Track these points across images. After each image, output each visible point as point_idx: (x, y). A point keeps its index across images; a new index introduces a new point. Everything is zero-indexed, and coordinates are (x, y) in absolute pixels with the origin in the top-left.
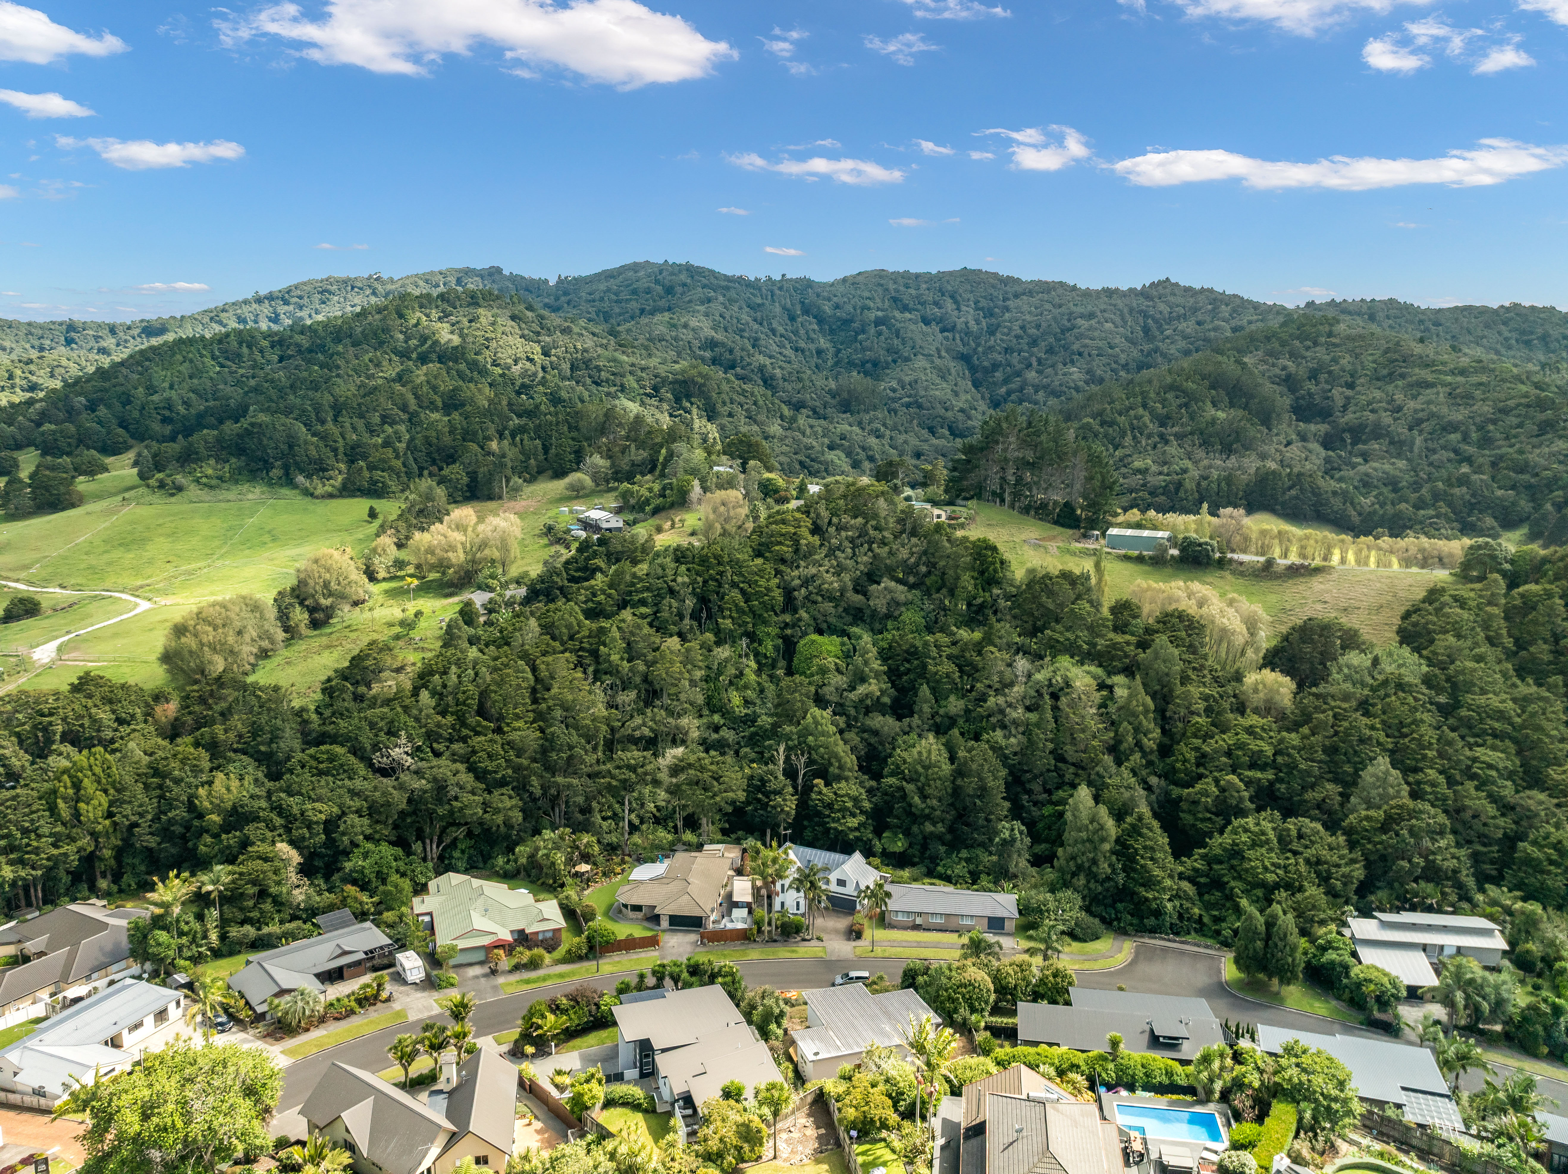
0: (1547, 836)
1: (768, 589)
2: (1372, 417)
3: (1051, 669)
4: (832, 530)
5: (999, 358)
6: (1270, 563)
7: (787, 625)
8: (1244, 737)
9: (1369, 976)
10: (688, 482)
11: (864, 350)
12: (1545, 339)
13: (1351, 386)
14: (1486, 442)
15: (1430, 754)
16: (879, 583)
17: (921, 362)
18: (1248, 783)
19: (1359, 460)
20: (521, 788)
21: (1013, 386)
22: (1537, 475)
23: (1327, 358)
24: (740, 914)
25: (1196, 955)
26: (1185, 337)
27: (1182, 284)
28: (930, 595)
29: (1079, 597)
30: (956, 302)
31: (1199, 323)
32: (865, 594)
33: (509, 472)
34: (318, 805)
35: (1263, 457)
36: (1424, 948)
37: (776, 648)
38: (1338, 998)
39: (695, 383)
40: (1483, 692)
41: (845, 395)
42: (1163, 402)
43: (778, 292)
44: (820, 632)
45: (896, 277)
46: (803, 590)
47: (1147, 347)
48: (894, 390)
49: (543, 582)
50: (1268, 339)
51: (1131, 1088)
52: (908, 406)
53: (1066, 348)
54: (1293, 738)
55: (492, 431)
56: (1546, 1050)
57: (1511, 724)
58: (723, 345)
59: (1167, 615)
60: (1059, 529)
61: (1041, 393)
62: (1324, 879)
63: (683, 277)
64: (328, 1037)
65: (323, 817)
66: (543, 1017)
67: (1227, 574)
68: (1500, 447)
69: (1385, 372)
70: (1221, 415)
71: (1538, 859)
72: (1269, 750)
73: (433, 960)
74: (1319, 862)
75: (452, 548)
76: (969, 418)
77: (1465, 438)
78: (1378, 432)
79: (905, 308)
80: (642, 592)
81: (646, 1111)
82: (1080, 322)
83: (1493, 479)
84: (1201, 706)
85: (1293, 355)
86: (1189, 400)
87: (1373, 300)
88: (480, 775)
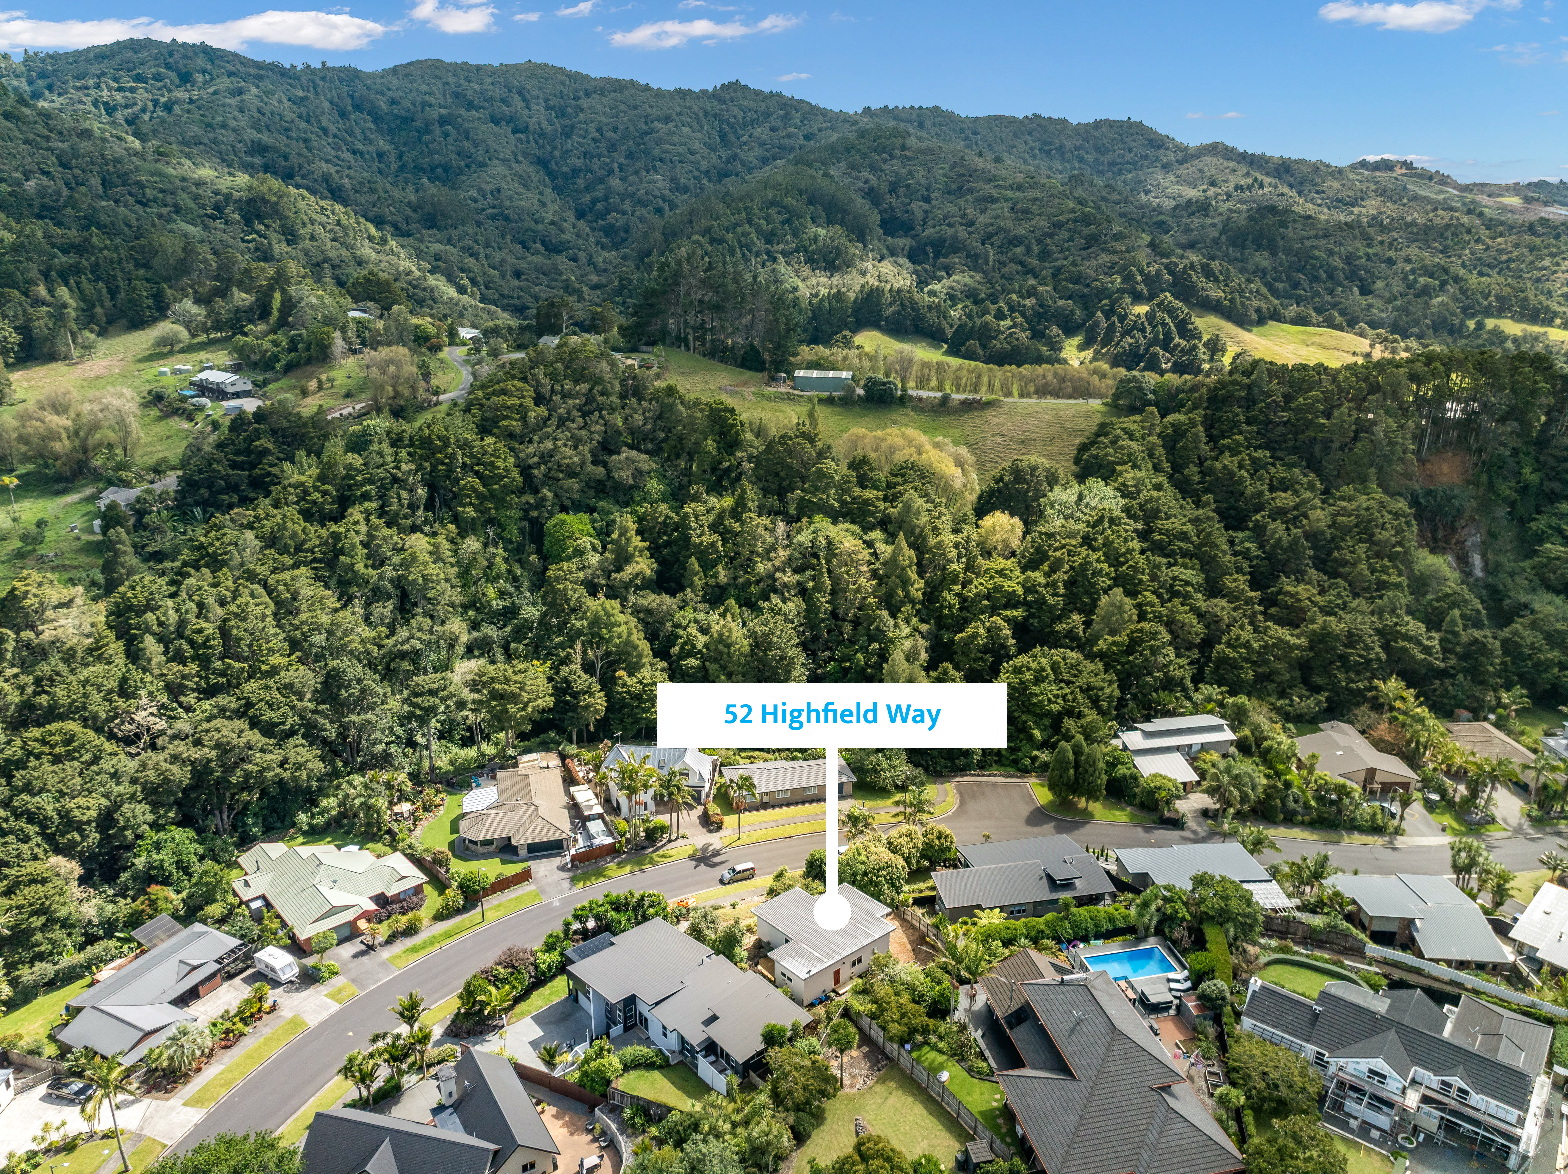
0: (1238, 638)
1: (506, 470)
2: (950, 231)
3: (811, 528)
4: (557, 398)
5: (579, 163)
6: (945, 399)
7: (530, 506)
8: (997, 580)
9: (1158, 784)
10: (328, 334)
11: (431, 153)
12: (1060, 149)
13: (927, 200)
14: (1044, 255)
15: (1145, 578)
16: (619, 454)
17: (497, 169)
18: (1007, 620)
19: (943, 274)
20: (312, 734)
21: (599, 194)
22: (1088, 285)
23: (903, 171)
24: (596, 827)
25: (1004, 785)
26: (761, 144)
27: (752, 87)
28: (670, 461)
29: (821, 455)
30: (524, 99)
31: (773, 129)
32: (605, 465)
33: (73, 326)
34: (80, 800)
35: (863, 273)
36: (1178, 748)
37: (522, 531)
38: (1130, 804)
39: (265, 202)
40: (1168, 517)
41: (429, 208)
42: (767, 219)
43: (321, 83)
44: (567, 511)
45: (456, 69)
46: (543, 467)
47: (725, 154)
48: (475, 201)
49: (200, 472)
50: (848, 150)
51: (1085, 939)
52: (493, 218)
53: (647, 152)
54: (1038, 576)
55: (33, 272)
56: (1281, 817)
57: (1192, 543)
58: (275, 149)
60: (748, 374)
61: (628, 202)
62: (1095, 703)
63: (201, 61)
64: (230, 1070)
65: (93, 813)
66: (484, 991)
67: (909, 411)
68: (1057, 260)
69: (954, 186)
70: (821, 231)
71: (1234, 658)
72: (1020, 590)
73: (298, 948)
74: (1089, 688)
75: (53, 435)
76: (562, 231)
77: (1029, 251)
78: (956, 246)
79: (470, 106)
80: (362, 485)
81: (660, 1068)
82: (657, 125)
83: (1055, 289)
84: (953, 553)
85: (873, 168)
86: (791, 218)
87: (920, 108)
88: (268, 730)
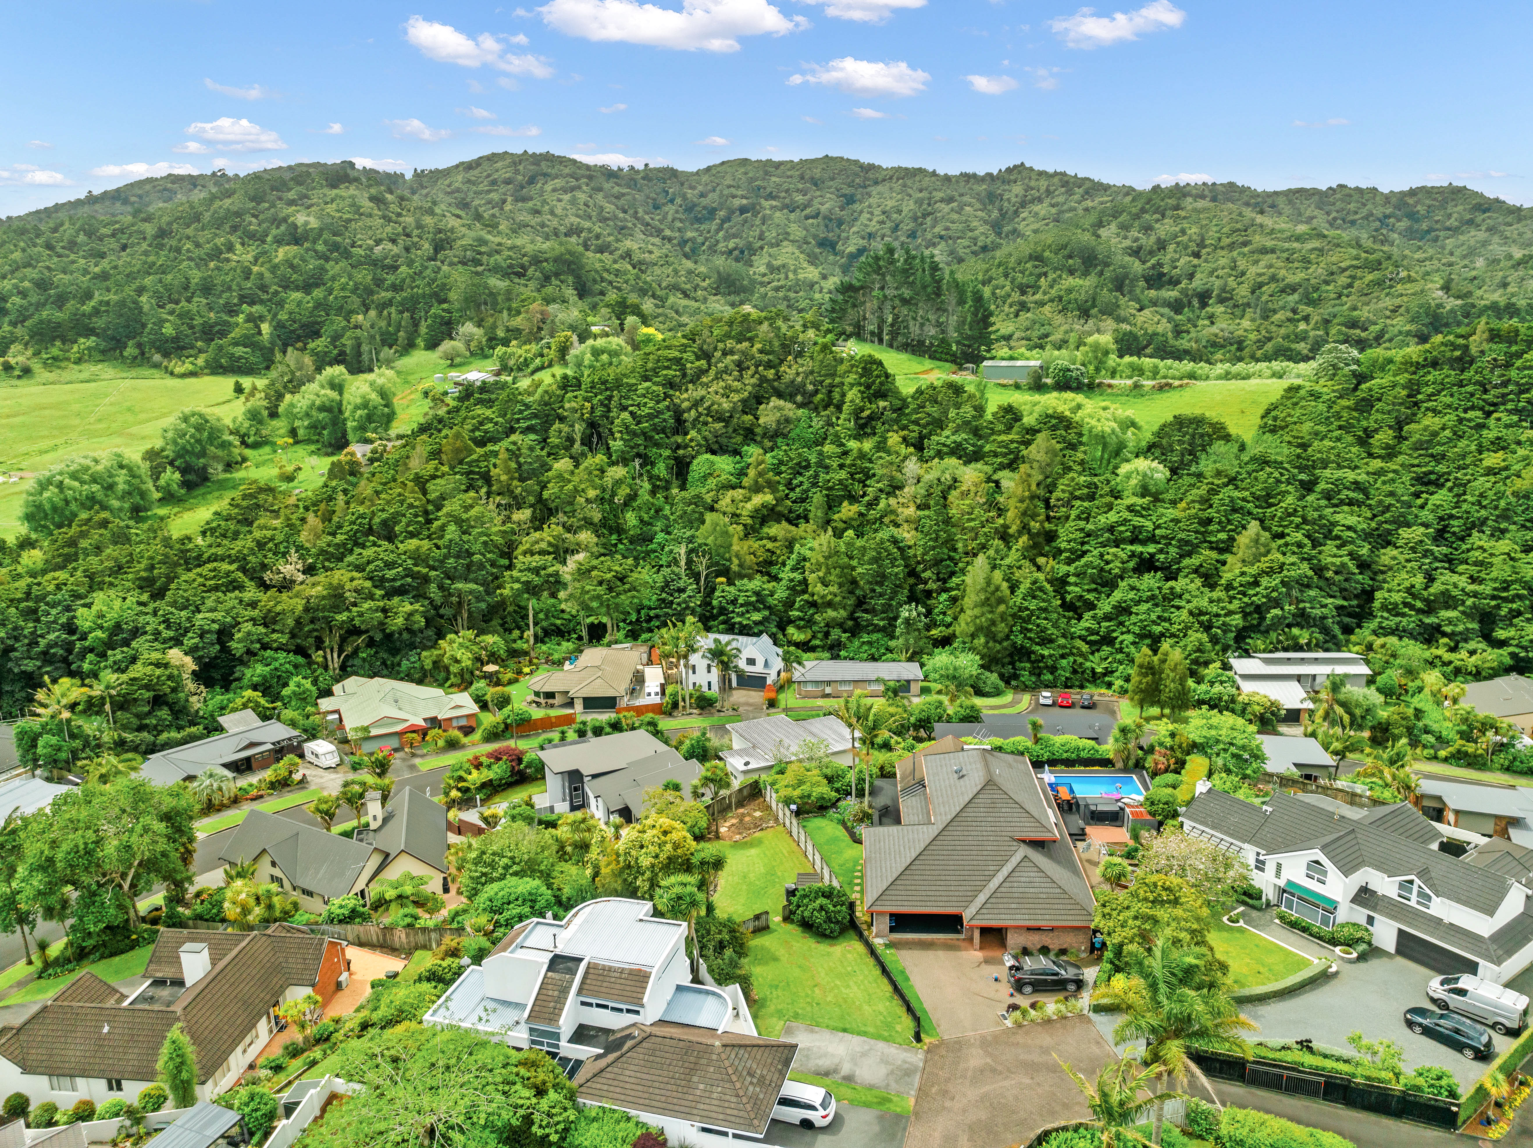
0: (1402, 582)
1: (658, 412)
2: (1217, 282)
3: (939, 469)
4: (718, 354)
6: (1136, 385)
7: (679, 447)
8: (1126, 515)
9: (1253, 699)
10: (567, 337)
12: (1368, 217)
13: (1197, 255)
15: (1296, 520)
16: (767, 403)
17: (787, 248)
18: (1131, 555)
19: (1206, 322)
20: (421, 595)
23: (1175, 229)
27: (1036, 168)
28: (818, 413)
31: (1053, 205)
32: (754, 414)
33: (379, 344)
34: (209, 615)
35: (1119, 320)
36: (1299, 678)
37: (669, 469)
42: (1023, 272)
43: (641, 181)
44: (714, 453)
46: (693, 413)
48: (763, 275)
54: (1172, 513)
55: (358, 305)
58: (590, 230)
59: (1047, 416)
60: (936, 364)
62: (1206, 627)
63: (544, 167)
64: (242, 814)
65: (216, 626)
66: (467, 772)
67: (1098, 392)
69: (1228, 241)
70: (1079, 282)
71: (1395, 604)
72: (1149, 525)
74: (1201, 613)
75: (326, 408)
78: (1224, 296)
82: (940, 206)
84: (1084, 491)
85: (1143, 228)
86: (1048, 269)
88: (377, 582)
